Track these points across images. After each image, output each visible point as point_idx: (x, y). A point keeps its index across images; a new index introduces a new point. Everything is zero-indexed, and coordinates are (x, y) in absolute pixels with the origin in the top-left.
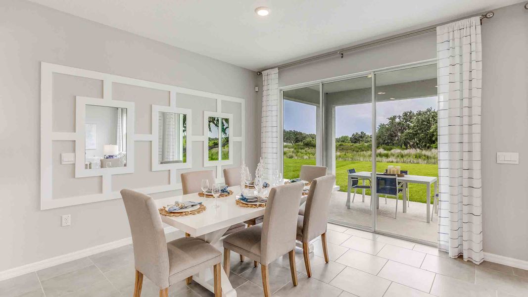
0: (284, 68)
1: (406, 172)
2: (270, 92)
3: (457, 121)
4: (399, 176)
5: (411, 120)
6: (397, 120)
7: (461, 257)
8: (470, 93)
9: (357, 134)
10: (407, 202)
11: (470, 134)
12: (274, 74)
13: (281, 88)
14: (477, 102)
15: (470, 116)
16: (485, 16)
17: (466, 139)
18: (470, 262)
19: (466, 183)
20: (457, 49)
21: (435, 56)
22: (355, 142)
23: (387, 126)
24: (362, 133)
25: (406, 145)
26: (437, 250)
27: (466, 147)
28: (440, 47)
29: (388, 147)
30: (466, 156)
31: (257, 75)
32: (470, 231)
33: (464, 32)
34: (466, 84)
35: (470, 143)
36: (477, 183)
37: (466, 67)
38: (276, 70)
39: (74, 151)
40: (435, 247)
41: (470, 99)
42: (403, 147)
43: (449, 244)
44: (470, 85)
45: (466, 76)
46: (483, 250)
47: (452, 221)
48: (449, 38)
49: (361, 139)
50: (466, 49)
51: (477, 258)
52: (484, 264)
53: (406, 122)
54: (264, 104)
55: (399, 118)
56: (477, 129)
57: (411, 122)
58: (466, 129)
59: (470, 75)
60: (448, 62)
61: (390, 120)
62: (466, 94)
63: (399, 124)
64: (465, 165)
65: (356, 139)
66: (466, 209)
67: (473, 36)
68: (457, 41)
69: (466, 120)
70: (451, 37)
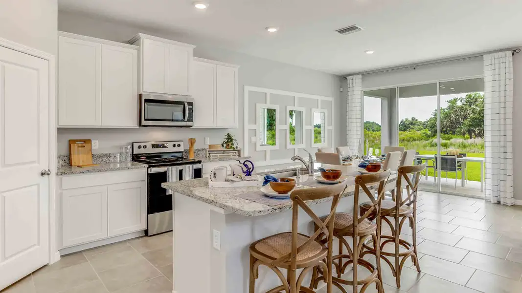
0: (366, 75)
1: (464, 155)
2: (355, 93)
3: (497, 116)
4: (458, 157)
5: (477, 103)
6: (459, 104)
7: (499, 203)
8: (505, 99)
9: (407, 120)
10: (465, 181)
11: (505, 124)
12: (358, 80)
13: (363, 89)
14: (510, 105)
15: (505, 113)
16: (515, 51)
17: (502, 128)
18: (505, 205)
19: (502, 155)
20: (497, 71)
21: (482, 73)
22: (404, 130)
23: (446, 111)
24: (413, 119)
25: (470, 134)
26: (484, 201)
27: (502, 133)
28: (485, 68)
29: (447, 136)
30: (502, 138)
31: (343, 79)
32: (505, 186)
33: (502, 60)
34: (502, 93)
35: (505, 130)
36: (509, 155)
37: (502, 83)
38: (360, 76)
39: (256, 136)
40: (482, 199)
41: (505, 102)
42: (467, 135)
43: (491, 196)
44: (505, 94)
45: (502, 88)
46: (514, 197)
47: (493, 180)
48: (492, 63)
49: (412, 126)
50: (503, 71)
51: (509, 202)
52: (514, 206)
53: (470, 106)
54: (349, 101)
55: (461, 101)
56: (509, 121)
57: (477, 106)
58: (502, 122)
59: (505, 88)
60: (491, 78)
61: (450, 104)
62: (502, 100)
63: (461, 108)
64: (502, 144)
65: (405, 126)
66: (502, 172)
67: (507, 63)
68: (497, 66)
69: (502, 116)
70: (493, 63)
